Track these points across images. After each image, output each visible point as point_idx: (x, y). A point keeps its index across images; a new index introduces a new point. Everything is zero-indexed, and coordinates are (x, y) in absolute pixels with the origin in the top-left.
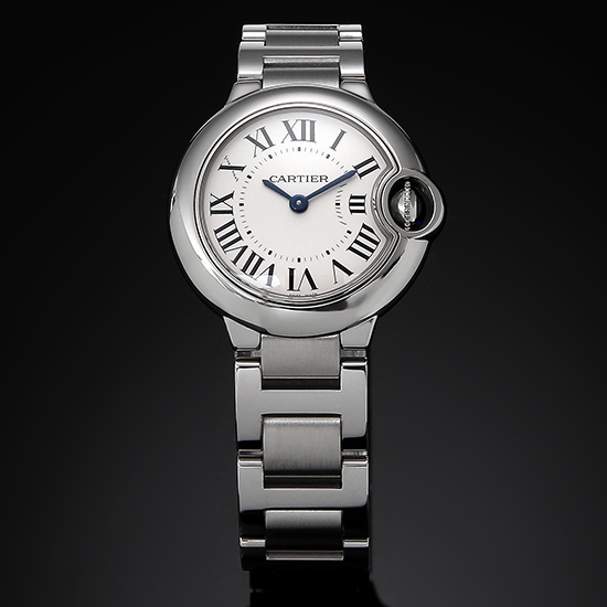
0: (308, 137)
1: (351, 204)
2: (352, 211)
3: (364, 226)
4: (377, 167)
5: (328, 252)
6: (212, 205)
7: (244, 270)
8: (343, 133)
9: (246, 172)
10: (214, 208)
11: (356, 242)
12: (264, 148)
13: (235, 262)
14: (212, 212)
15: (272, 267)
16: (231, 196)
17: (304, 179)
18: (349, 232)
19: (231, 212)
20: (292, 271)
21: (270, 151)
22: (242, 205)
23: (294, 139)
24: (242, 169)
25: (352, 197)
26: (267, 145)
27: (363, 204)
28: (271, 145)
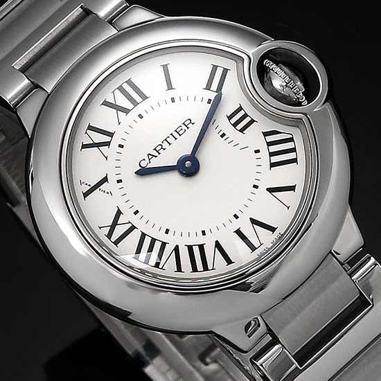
0: (138, 99)
1: (235, 125)
2: (242, 130)
3: (266, 134)
4: (225, 71)
5: (255, 187)
6: (109, 236)
7: (195, 269)
8: (165, 67)
9: (112, 179)
10: (114, 238)
11: (272, 154)
12: (108, 144)
13: (179, 269)
14: (116, 243)
15: (218, 245)
16: (119, 213)
17: (171, 140)
18: (257, 151)
19: (133, 228)
20: (238, 232)
21: (115, 142)
22: (136, 212)
23: (126, 111)
24: (105, 180)
25: (230, 118)
26: (107, 139)
27: (246, 116)
28: (111, 135)
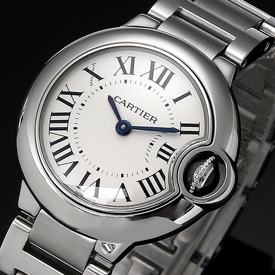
0: (162, 83)
1: (161, 150)
2: (159, 155)
3: (161, 172)
4: (197, 133)
5: (122, 176)
6: (62, 93)
7: (54, 154)
8: (189, 94)
9: (101, 83)
10: (62, 96)
11: (148, 179)
12: (125, 73)
13: (52, 144)
14: (59, 99)
15: (76, 163)
16: (79, 94)
17: (139, 112)
18: (147, 169)
19: (72, 106)
20: (88, 174)
21: (128, 77)
22: (83, 105)
23: (151, 78)
24: (100, 78)
25: (165, 145)
26: (128, 71)
27: (170, 155)
28: (132, 73)
